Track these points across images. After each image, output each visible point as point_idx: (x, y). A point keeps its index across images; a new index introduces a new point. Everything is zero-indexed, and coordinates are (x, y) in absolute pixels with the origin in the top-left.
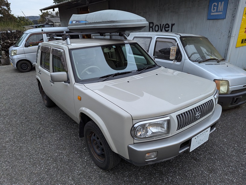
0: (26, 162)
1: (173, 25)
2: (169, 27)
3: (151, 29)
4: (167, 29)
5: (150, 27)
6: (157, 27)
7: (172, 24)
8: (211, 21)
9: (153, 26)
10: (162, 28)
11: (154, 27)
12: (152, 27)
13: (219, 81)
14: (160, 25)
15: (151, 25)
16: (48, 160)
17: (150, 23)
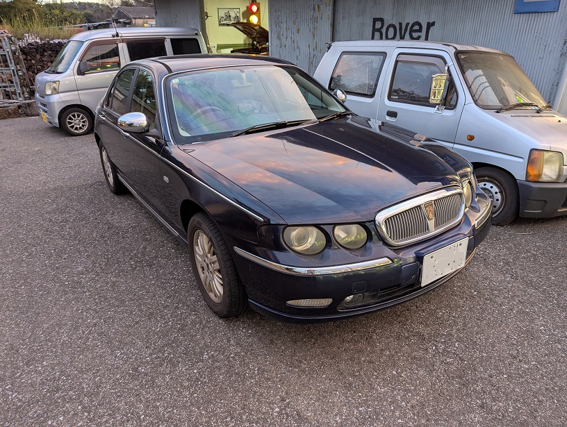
0: (132, 312)
1: (430, 25)
2: (420, 30)
3: (377, 34)
4: (415, 35)
5: (374, 30)
6: (391, 30)
7: (428, 23)
8: (524, 17)
9: (382, 27)
10: (405, 33)
11: (384, 31)
12: (379, 30)
13: (542, 152)
14: (400, 24)
15: (378, 25)
16: (177, 308)
17: (375, 20)
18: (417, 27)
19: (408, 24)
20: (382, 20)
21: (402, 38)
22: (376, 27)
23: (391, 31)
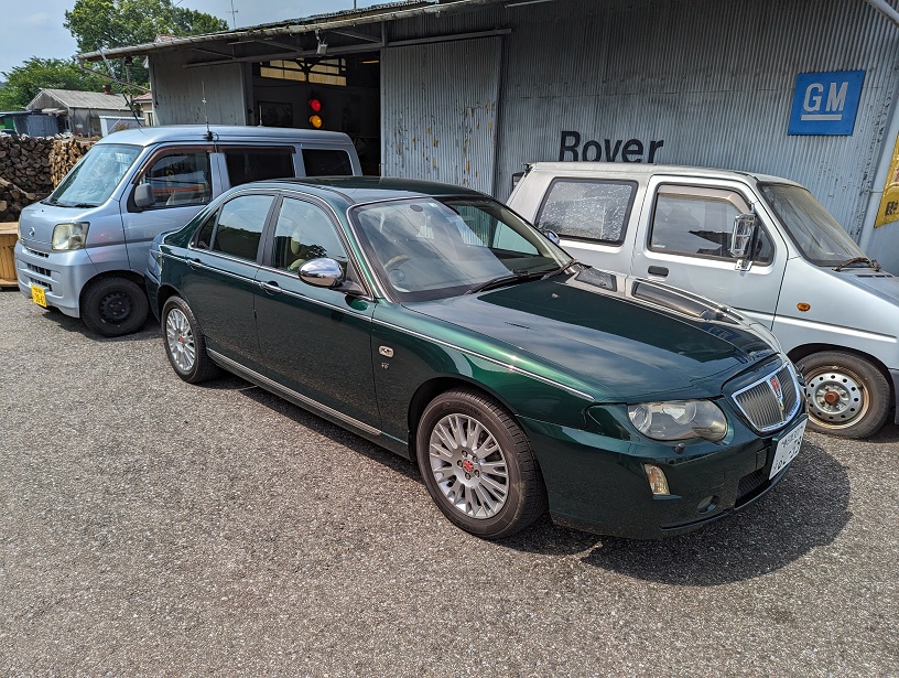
3: (569, 154)
5: (564, 148)
6: (592, 149)
7: (653, 143)
8: (802, 140)
9: (576, 145)
10: (615, 154)
11: (580, 150)
12: (572, 149)
14: (607, 142)
15: (570, 141)
17: (565, 134)
18: (634, 147)
19: (619, 143)
20: (577, 135)
21: (610, 159)
22: (567, 144)
23: (592, 152)
